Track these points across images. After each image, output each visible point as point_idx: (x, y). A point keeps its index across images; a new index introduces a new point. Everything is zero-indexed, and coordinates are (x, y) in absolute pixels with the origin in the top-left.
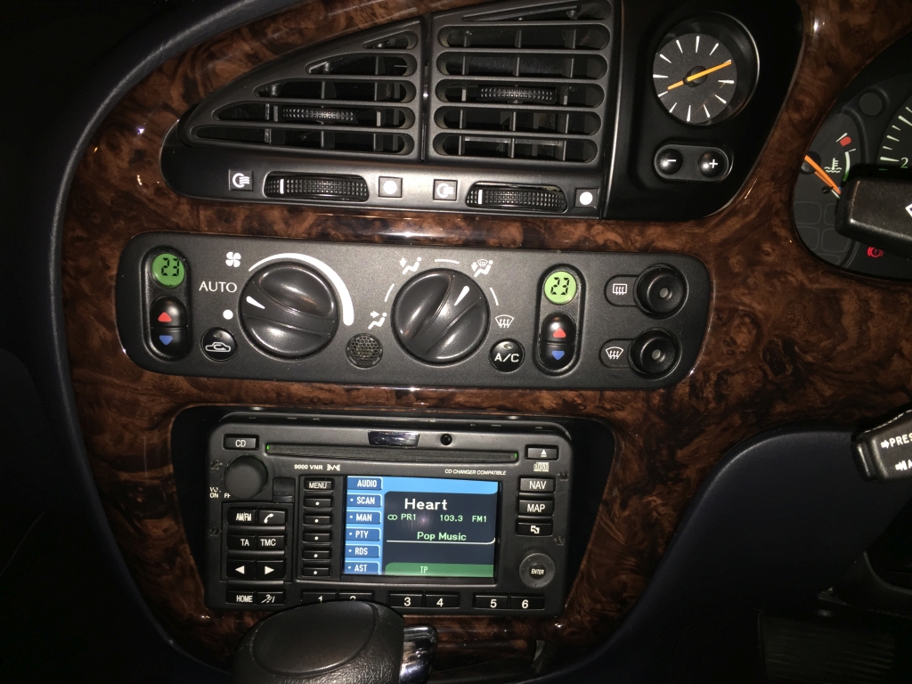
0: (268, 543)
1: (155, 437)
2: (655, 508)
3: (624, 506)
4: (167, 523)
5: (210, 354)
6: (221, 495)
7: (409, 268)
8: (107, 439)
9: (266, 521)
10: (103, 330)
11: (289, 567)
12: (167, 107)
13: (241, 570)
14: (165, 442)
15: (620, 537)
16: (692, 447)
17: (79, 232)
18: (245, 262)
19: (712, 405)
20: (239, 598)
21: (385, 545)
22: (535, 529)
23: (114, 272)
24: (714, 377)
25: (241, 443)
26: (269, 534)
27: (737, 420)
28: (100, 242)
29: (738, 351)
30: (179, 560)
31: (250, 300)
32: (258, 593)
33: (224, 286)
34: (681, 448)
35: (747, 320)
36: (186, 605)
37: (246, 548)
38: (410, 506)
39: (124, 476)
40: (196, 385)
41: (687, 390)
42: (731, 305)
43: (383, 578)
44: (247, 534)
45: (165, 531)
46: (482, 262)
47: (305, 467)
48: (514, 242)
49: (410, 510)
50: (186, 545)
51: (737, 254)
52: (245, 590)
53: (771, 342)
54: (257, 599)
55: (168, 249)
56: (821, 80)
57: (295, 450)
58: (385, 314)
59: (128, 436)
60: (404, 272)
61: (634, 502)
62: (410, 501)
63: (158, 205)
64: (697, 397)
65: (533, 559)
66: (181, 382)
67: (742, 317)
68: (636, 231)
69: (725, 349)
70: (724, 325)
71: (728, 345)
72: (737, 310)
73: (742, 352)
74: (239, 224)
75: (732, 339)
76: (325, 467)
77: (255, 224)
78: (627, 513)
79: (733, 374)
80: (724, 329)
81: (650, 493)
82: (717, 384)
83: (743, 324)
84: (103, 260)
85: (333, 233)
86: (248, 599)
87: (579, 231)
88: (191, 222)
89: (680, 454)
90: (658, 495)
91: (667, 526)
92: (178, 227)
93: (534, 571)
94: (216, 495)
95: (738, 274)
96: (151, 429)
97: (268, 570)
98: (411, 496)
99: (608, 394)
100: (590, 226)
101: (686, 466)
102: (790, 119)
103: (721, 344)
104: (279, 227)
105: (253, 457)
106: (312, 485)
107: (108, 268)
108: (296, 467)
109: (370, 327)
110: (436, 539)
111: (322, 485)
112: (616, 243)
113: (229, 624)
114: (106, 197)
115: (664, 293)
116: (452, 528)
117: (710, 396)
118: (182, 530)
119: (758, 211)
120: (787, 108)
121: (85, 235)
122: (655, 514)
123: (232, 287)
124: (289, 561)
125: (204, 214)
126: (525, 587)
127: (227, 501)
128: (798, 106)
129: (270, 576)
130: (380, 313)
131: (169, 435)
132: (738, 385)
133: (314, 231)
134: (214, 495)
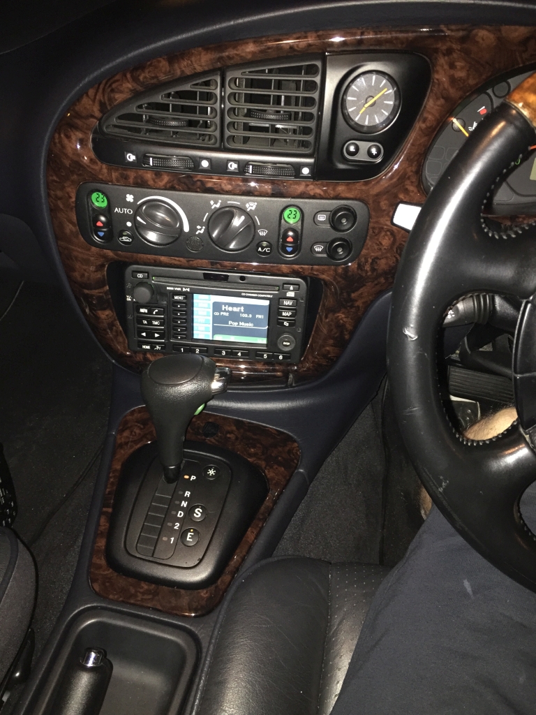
0: (156, 323)
1: (99, 275)
2: (342, 319)
3: (326, 317)
4: (107, 312)
5: (122, 242)
6: (132, 300)
7: (215, 206)
8: (76, 275)
9: (154, 313)
10: (71, 226)
11: (166, 334)
12: (93, 116)
13: (144, 334)
14: (104, 276)
15: (325, 331)
16: (359, 292)
17: (55, 178)
18: (136, 199)
19: (369, 273)
20: (144, 347)
21: (213, 326)
22: (286, 324)
23: (74, 199)
24: (370, 260)
25: (140, 276)
26: (156, 319)
27: (382, 280)
28: (66, 185)
29: (383, 248)
30: (114, 328)
31: (138, 218)
32: (153, 345)
33: (126, 211)
34: (354, 292)
35: (388, 233)
36: (119, 348)
37: (145, 325)
38: (225, 309)
39: (86, 291)
40: (117, 255)
41: (356, 266)
42: (381, 226)
43: (213, 341)
44: (146, 318)
45: (107, 315)
46: (251, 204)
47: (172, 289)
48: (268, 194)
49: (225, 311)
50: (118, 322)
51: (385, 200)
52: (147, 344)
53: (401, 244)
54: (152, 347)
55: (99, 191)
56: (438, 106)
57: (167, 280)
58: (204, 227)
59: (86, 274)
60: (213, 207)
61: (330, 316)
62: (225, 306)
63: (92, 169)
64: (362, 270)
65: (286, 337)
66: (110, 253)
67: (386, 232)
68: (331, 188)
69: (376, 247)
70: (376, 235)
71: (378, 245)
72: (382, 228)
73: (385, 249)
74: (131, 180)
75: (380, 242)
76: (182, 289)
77: (139, 181)
78: (327, 320)
79: (380, 259)
80: (376, 237)
81: (339, 312)
82: (372, 264)
83: (386, 235)
84: (68, 193)
85: (177, 187)
86: (148, 347)
87: (300, 188)
88: (108, 178)
89: (353, 295)
90: (343, 313)
91: (349, 327)
92: (102, 180)
93: (285, 343)
94: (130, 300)
95: (384, 210)
96: (96, 271)
97: (156, 335)
98: (225, 304)
99: (316, 267)
100: (307, 185)
101: (356, 301)
102: (420, 127)
103: (375, 245)
104: (151, 183)
105: (147, 283)
106: (176, 298)
107: (70, 197)
108: (168, 288)
109: (197, 233)
110: (239, 325)
111: (181, 298)
112: (320, 195)
113: (140, 357)
114: (67, 163)
115: (344, 221)
116: (246, 320)
117: (368, 269)
118: (115, 315)
119: (398, 177)
120: (419, 121)
121: (58, 180)
122: (341, 321)
123: (130, 211)
124: (166, 331)
125: (114, 175)
126: (281, 350)
127: (134, 302)
128: (425, 120)
129: (158, 338)
130: (202, 226)
131: (105, 273)
132: (383, 264)
133: (168, 186)
134: (129, 299)
